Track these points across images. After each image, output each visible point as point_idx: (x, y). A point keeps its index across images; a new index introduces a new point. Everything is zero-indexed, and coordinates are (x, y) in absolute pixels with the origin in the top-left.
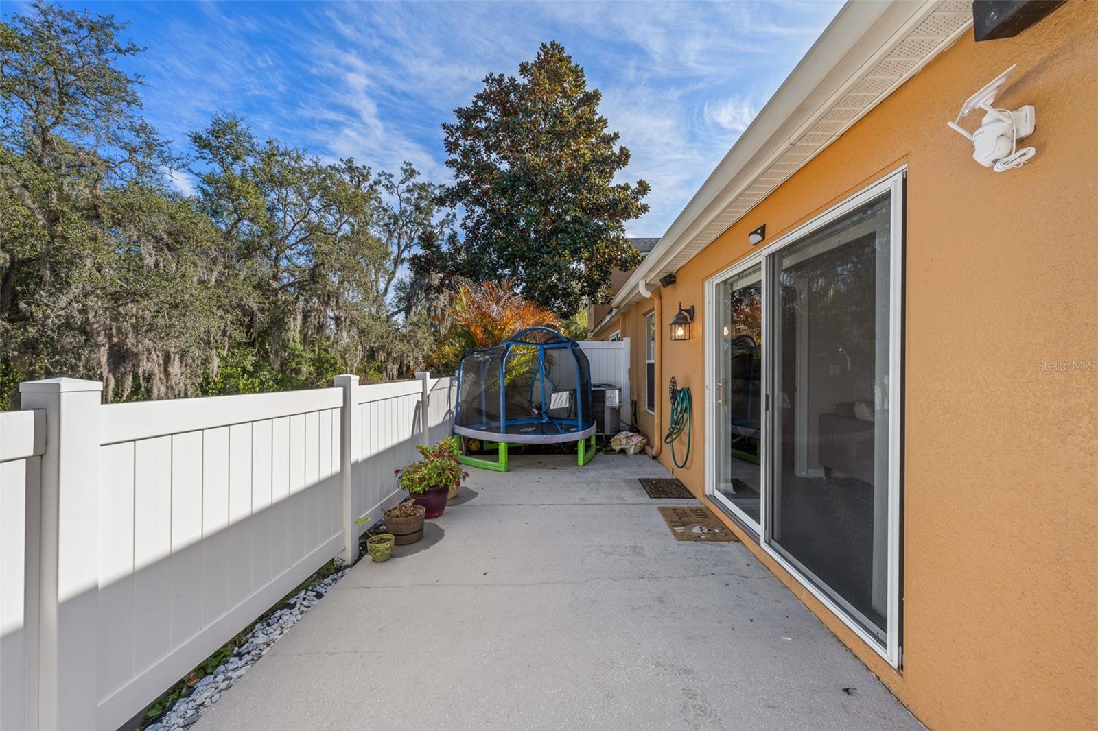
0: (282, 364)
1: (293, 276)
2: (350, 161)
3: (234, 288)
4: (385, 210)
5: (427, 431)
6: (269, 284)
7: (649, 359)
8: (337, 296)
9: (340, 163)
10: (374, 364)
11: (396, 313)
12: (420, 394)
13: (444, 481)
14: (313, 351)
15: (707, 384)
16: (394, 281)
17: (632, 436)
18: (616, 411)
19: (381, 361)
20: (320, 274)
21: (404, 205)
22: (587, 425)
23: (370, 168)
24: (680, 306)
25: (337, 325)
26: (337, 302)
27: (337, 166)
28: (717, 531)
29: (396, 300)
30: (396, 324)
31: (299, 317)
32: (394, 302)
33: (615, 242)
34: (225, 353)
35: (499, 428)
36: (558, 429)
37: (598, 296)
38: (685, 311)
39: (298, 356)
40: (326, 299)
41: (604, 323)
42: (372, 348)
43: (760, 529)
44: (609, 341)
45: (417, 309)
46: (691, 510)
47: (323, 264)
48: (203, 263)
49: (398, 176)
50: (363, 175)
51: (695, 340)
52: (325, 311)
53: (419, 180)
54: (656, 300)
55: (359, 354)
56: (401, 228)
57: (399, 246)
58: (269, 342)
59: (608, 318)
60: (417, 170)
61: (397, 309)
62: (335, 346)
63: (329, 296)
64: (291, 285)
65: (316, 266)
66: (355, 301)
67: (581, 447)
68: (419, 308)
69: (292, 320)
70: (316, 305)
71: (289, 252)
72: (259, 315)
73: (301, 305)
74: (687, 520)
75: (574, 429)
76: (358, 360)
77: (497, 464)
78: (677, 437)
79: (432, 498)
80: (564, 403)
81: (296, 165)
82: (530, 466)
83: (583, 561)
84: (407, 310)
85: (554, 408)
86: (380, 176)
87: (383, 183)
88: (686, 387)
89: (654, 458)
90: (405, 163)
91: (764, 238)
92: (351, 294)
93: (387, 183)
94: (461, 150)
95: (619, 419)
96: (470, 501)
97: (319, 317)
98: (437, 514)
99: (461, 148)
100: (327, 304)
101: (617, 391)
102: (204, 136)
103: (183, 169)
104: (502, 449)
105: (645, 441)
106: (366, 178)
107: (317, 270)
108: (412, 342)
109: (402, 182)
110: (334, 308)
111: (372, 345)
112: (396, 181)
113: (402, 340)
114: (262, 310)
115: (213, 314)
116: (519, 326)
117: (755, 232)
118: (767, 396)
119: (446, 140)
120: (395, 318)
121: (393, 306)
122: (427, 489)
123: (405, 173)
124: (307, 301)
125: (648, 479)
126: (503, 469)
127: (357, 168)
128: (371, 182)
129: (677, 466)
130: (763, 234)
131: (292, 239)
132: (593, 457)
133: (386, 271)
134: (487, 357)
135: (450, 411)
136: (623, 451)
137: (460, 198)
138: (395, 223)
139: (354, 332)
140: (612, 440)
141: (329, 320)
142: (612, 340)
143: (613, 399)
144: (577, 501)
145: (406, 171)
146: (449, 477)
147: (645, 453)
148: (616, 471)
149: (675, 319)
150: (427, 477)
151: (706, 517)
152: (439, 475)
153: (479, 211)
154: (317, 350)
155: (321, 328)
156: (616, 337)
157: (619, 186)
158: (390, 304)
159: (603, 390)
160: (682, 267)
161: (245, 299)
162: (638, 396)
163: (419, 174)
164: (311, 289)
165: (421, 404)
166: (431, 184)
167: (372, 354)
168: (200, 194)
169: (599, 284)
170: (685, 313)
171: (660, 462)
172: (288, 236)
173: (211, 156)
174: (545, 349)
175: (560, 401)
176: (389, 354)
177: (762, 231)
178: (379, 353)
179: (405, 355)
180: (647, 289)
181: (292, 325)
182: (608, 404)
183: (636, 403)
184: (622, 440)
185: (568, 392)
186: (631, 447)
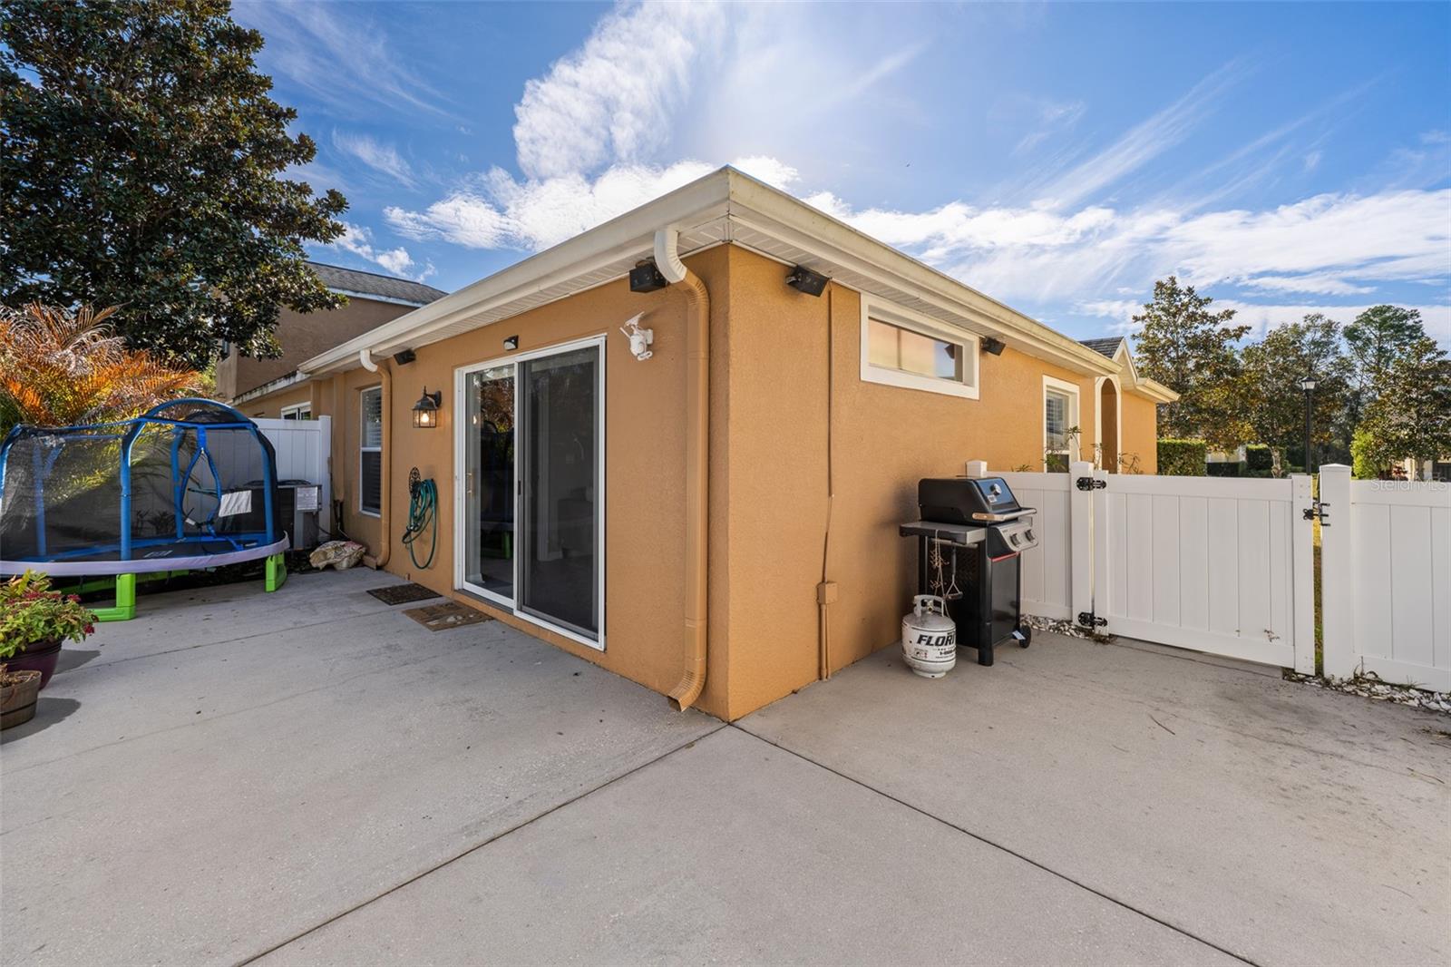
7: (364, 445)
15: (456, 474)
17: (344, 546)
18: (312, 516)
22: (278, 537)
24: (425, 390)
28: (471, 616)
33: (292, 271)
35: (119, 552)
36: (232, 544)
37: (252, 344)
38: (431, 396)
41: (271, 389)
43: (512, 603)
44: (280, 418)
46: (442, 606)
51: (442, 428)
54: (384, 375)
59: (283, 384)
67: (271, 567)
74: (439, 614)
75: (254, 544)
77: (112, 610)
78: (418, 535)
80: (243, 507)
82: (175, 604)
83: (331, 670)
85: (226, 514)
88: (429, 478)
89: (379, 568)
91: (517, 347)
95: (318, 527)
96: (90, 662)
101: (316, 488)
104: (125, 587)
105: (363, 550)
117: (509, 340)
118: (519, 482)
122: (23, 648)
125: (380, 589)
126: (126, 615)
129: (418, 567)
130: (516, 344)
132: (286, 580)
134: (62, 440)
136: (330, 567)
140: (311, 555)
142: (287, 417)
143: (307, 500)
144: (291, 625)
147: (364, 566)
148: (330, 589)
149: (419, 404)
150: (23, 629)
151: (458, 608)
152: (49, 623)
156: (296, 411)
157: (290, 184)
159: (293, 489)
160: (424, 346)
162: (346, 493)
169: (253, 327)
170: (430, 399)
171: (387, 572)
175: (236, 504)
177: (515, 340)
180: (371, 359)
182: (299, 507)
183: (342, 504)
184: (327, 553)
185: (250, 492)
186: (343, 560)
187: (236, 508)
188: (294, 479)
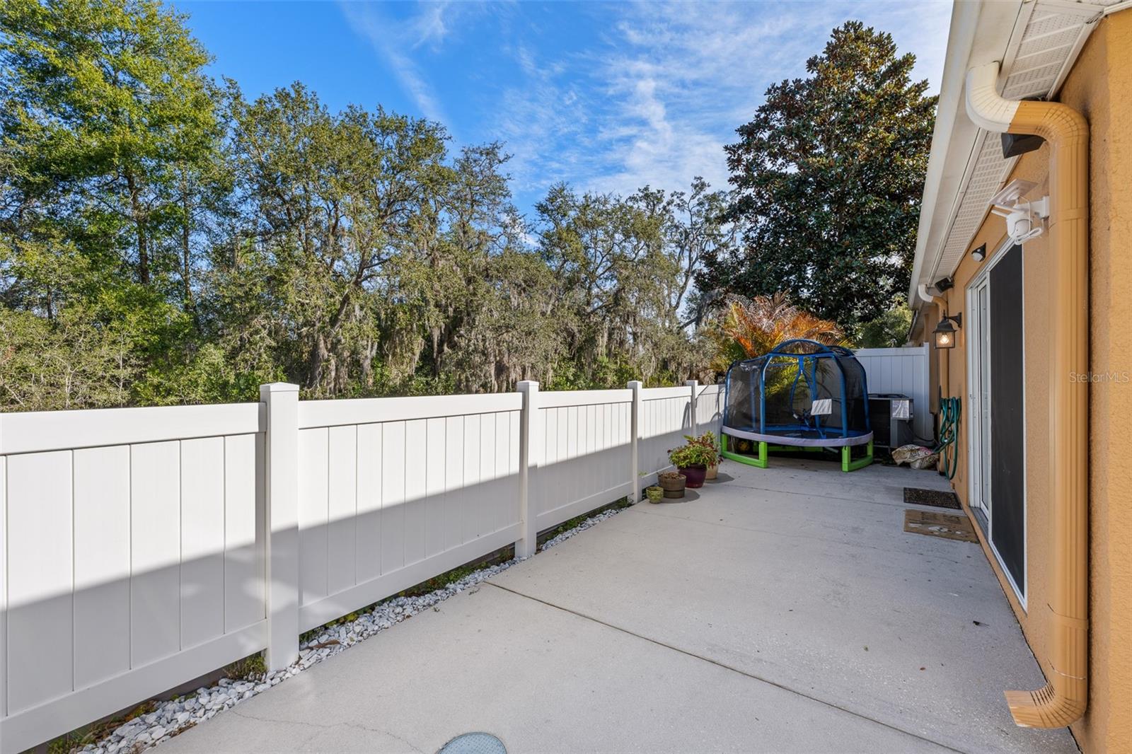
0: (593, 375)
1: (601, 300)
2: (646, 189)
3: (562, 316)
4: (677, 227)
5: (695, 426)
6: (584, 310)
8: (634, 314)
9: (638, 192)
10: (666, 374)
11: (686, 325)
12: (690, 398)
13: (702, 461)
14: (616, 363)
15: (970, 392)
16: (686, 295)
17: (918, 450)
19: (673, 371)
20: (621, 298)
21: (694, 219)
22: (857, 432)
23: (663, 191)
25: (635, 340)
26: (634, 320)
27: (635, 196)
28: (958, 532)
29: (689, 311)
30: (685, 335)
31: (606, 335)
32: (685, 313)
34: (555, 366)
35: (760, 429)
38: (952, 318)
39: (604, 367)
40: (626, 318)
42: (664, 359)
45: (707, 319)
46: (945, 516)
47: (624, 288)
48: (543, 299)
49: (689, 192)
50: (656, 198)
51: (959, 348)
52: (625, 329)
53: (709, 191)
54: (940, 304)
55: (653, 364)
56: (692, 242)
57: (690, 259)
58: (584, 356)
60: (706, 182)
61: (687, 321)
62: (633, 358)
63: (628, 315)
64: (601, 308)
65: (619, 291)
66: (649, 317)
67: (846, 454)
68: (710, 317)
69: (600, 337)
70: (619, 324)
71: (599, 282)
72: (578, 335)
73: (607, 324)
74: (932, 521)
76: (652, 370)
77: (756, 460)
79: (694, 473)
80: (826, 410)
81: (604, 208)
84: (698, 321)
85: (815, 414)
86: (672, 196)
87: (675, 203)
88: (958, 398)
89: (942, 474)
90: (695, 178)
91: (985, 257)
92: (646, 311)
93: (679, 202)
94: (744, 165)
95: (912, 433)
97: (621, 334)
98: (697, 485)
99: (743, 163)
100: (627, 322)
101: (908, 402)
102: (544, 204)
103: (532, 232)
104: (762, 449)
106: (659, 200)
107: (619, 294)
108: (701, 352)
109: (693, 197)
110: (632, 325)
111: (664, 356)
112: (686, 198)
113: (691, 350)
114: (580, 332)
115: (550, 337)
116: (788, 337)
117: (976, 251)
119: (729, 158)
120: (685, 329)
121: (684, 318)
122: (689, 465)
123: (695, 188)
124: (611, 321)
125: (916, 489)
126: (762, 465)
127: (652, 194)
128: (664, 203)
130: (984, 254)
131: (600, 271)
132: (863, 466)
133: (677, 285)
134: (754, 367)
135: (718, 414)
136: (906, 465)
137: (742, 212)
138: (687, 237)
139: (649, 345)
140: (894, 453)
141: (628, 335)
143: (902, 410)
145: (697, 186)
146: (705, 458)
147: (933, 469)
150: (689, 456)
151: (958, 522)
152: (698, 456)
153: (762, 220)
154: (619, 362)
155: (622, 343)
158: (682, 316)
159: (889, 401)
160: (955, 272)
161: (569, 324)
163: (709, 186)
164: (614, 311)
165: (690, 405)
166: (722, 192)
167: (664, 365)
168: (540, 245)
170: (950, 321)
172: (597, 268)
173: (548, 218)
174: (818, 358)
175: (822, 407)
176: (679, 364)
177: (983, 250)
178: (670, 363)
179: (694, 365)
180: (927, 292)
181: (601, 342)
182: (894, 415)
184: (904, 453)
185: (830, 400)
186: (916, 461)
187: (821, 410)
188: (893, 393)
